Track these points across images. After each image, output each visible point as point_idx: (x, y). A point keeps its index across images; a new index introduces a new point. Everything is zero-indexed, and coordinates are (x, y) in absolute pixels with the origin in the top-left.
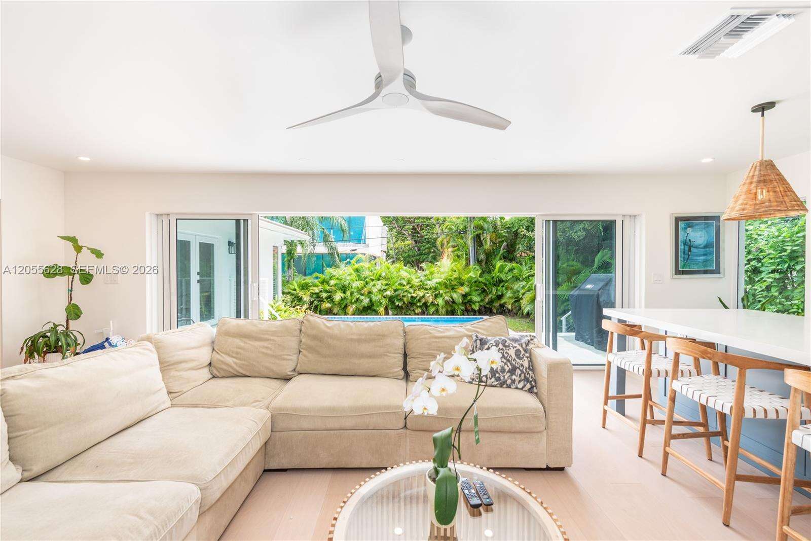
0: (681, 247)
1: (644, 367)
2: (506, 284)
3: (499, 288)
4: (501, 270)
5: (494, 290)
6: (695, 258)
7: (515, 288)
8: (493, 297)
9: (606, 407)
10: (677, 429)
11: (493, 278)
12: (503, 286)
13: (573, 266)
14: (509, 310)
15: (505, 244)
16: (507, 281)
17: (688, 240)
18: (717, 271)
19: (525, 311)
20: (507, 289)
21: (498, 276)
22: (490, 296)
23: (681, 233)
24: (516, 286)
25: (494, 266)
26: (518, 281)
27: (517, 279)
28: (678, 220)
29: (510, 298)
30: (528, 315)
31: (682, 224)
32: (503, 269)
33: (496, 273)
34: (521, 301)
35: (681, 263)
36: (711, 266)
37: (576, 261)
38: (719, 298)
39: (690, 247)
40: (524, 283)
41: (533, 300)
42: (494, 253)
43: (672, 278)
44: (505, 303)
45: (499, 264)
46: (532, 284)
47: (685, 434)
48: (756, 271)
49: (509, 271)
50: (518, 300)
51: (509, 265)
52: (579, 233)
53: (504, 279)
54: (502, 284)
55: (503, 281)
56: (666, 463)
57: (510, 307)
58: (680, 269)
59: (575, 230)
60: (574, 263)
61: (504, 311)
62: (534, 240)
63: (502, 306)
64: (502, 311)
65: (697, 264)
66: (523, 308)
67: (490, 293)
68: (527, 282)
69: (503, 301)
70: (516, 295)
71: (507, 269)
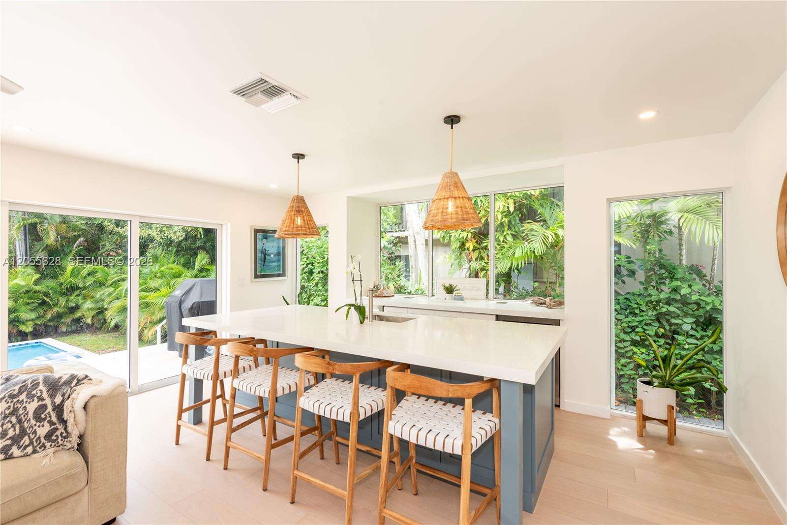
0: (259, 255)
1: (212, 372)
2: (84, 292)
3: (71, 298)
4: (75, 273)
5: (63, 301)
6: (270, 264)
7: (98, 296)
8: (61, 310)
9: (180, 423)
10: (237, 422)
11: (62, 284)
12: (78, 295)
13: (172, 269)
14: (88, 325)
15: (82, 239)
16: (85, 288)
17: (263, 249)
18: (283, 275)
19: (113, 324)
20: (85, 298)
21: (70, 282)
22: (56, 309)
23: (259, 243)
24: (99, 294)
25: (63, 269)
26: (103, 287)
27: (101, 284)
28: (257, 231)
29: (89, 309)
30: (117, 327)
31: (260, 236)
32: (79, 273)
33: (66, 278)
34: (106, 312)
35: (259, 269)
36: (279, 270)
37: (177, 263)
38: (283, 297)
39: (265, 255)
40: (112, 289)
41: (124, 310)
42: (63, 250)
43: (252, 281)
44: (82, 317)
45: (70, 266)
46: (121, 291)
47: (243, 423)
48: (311, 272)
49: (89, 274)
50: (102, 311)
51: (89, 267)
52: (178, 234)
53: (80, 285)
54: (78, 292)
55: (78, 288)
56: (228, 456)
57: (89, 321)
58: (258, 274)
59: (174, 231)
60: (173, 266)
61: (81, 327)
62: (127, 238)
63: (78, 321)
64: (78, 327)
65: (270, 269)
66: (109, 321)
67: (56, 305)
68: (116, 288)
69: (78, 314)
70: (99, 305)
71: (84, 272)
